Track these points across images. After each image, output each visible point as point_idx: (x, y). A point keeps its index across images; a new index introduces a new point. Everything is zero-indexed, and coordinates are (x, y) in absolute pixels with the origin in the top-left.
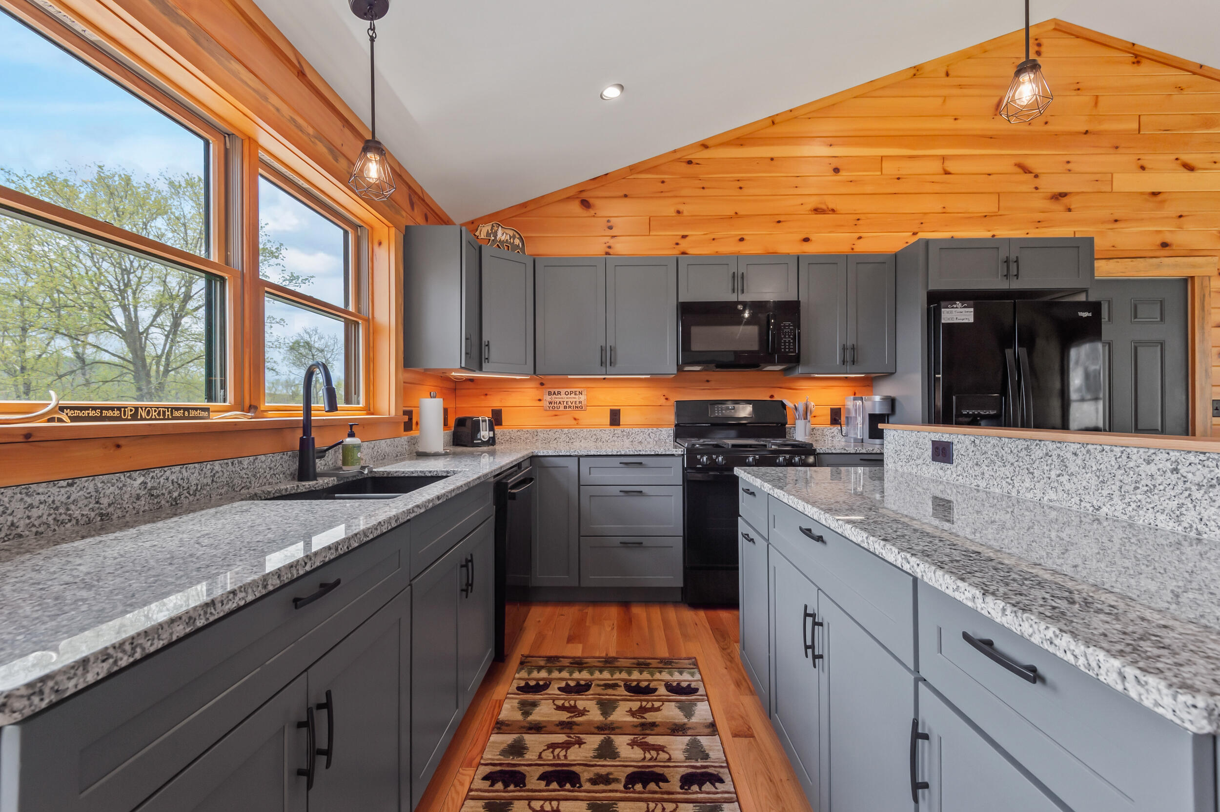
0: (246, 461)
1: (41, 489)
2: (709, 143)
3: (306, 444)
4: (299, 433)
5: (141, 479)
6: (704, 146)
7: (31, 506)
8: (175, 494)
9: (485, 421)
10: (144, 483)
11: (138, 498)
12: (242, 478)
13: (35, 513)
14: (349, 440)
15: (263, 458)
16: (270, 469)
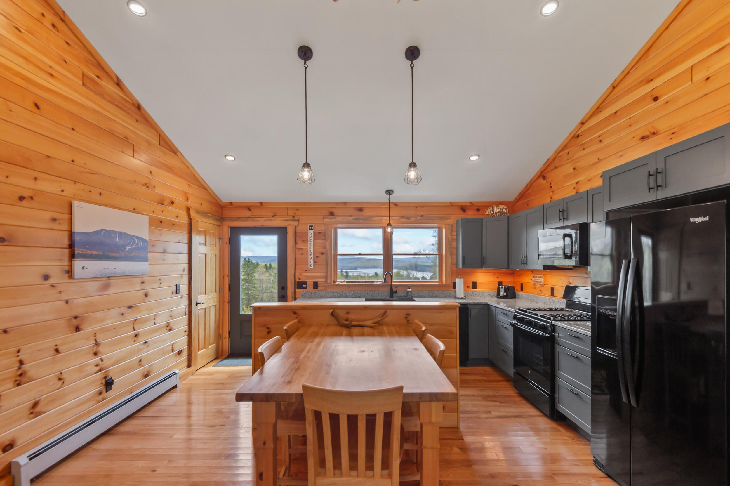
0: (376, 292)
1: (339, 292)
2: (584, 121)
3: (391, 290)
4: (389, 288)
5: (353, 292)
6: (583, 123)
7: (337, 294)
8: (359, 295)
9: (502, 288)
10: (354, 293)
11: (353, 295)
12: (375, 295)
13: (338, 294)
14: (408, 290)
15: (381, 291)
16: (383, 294)
